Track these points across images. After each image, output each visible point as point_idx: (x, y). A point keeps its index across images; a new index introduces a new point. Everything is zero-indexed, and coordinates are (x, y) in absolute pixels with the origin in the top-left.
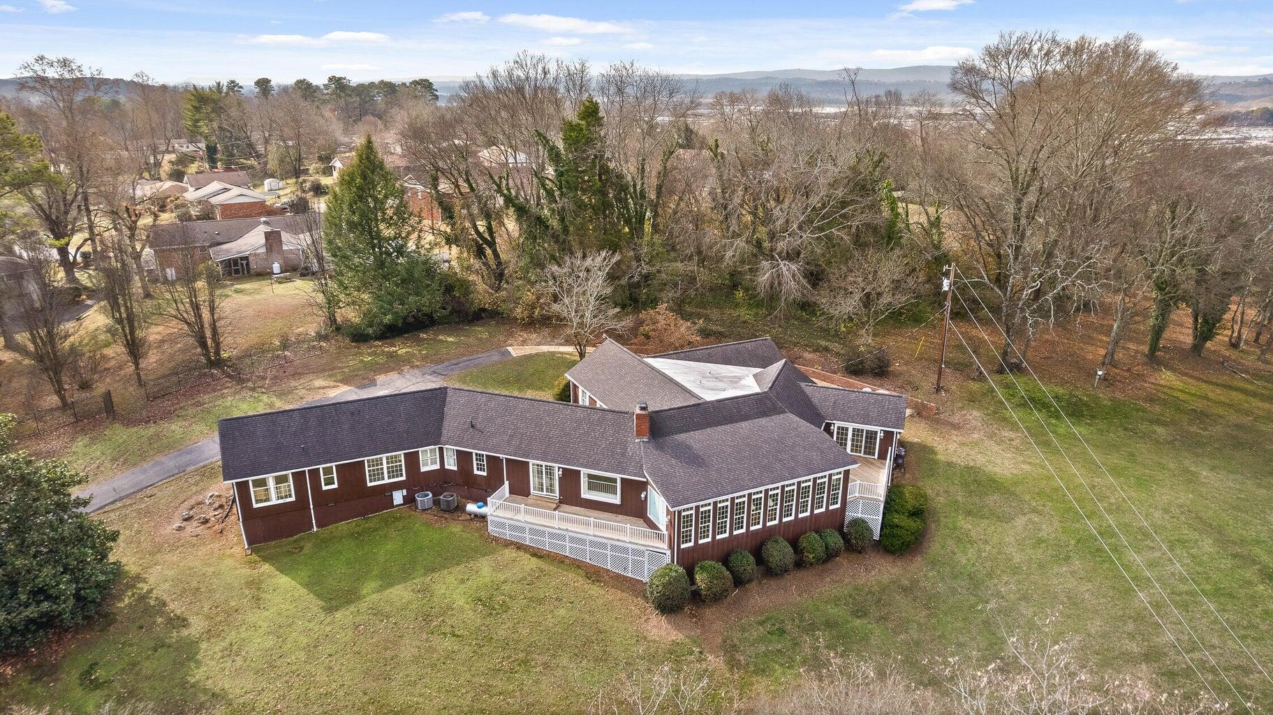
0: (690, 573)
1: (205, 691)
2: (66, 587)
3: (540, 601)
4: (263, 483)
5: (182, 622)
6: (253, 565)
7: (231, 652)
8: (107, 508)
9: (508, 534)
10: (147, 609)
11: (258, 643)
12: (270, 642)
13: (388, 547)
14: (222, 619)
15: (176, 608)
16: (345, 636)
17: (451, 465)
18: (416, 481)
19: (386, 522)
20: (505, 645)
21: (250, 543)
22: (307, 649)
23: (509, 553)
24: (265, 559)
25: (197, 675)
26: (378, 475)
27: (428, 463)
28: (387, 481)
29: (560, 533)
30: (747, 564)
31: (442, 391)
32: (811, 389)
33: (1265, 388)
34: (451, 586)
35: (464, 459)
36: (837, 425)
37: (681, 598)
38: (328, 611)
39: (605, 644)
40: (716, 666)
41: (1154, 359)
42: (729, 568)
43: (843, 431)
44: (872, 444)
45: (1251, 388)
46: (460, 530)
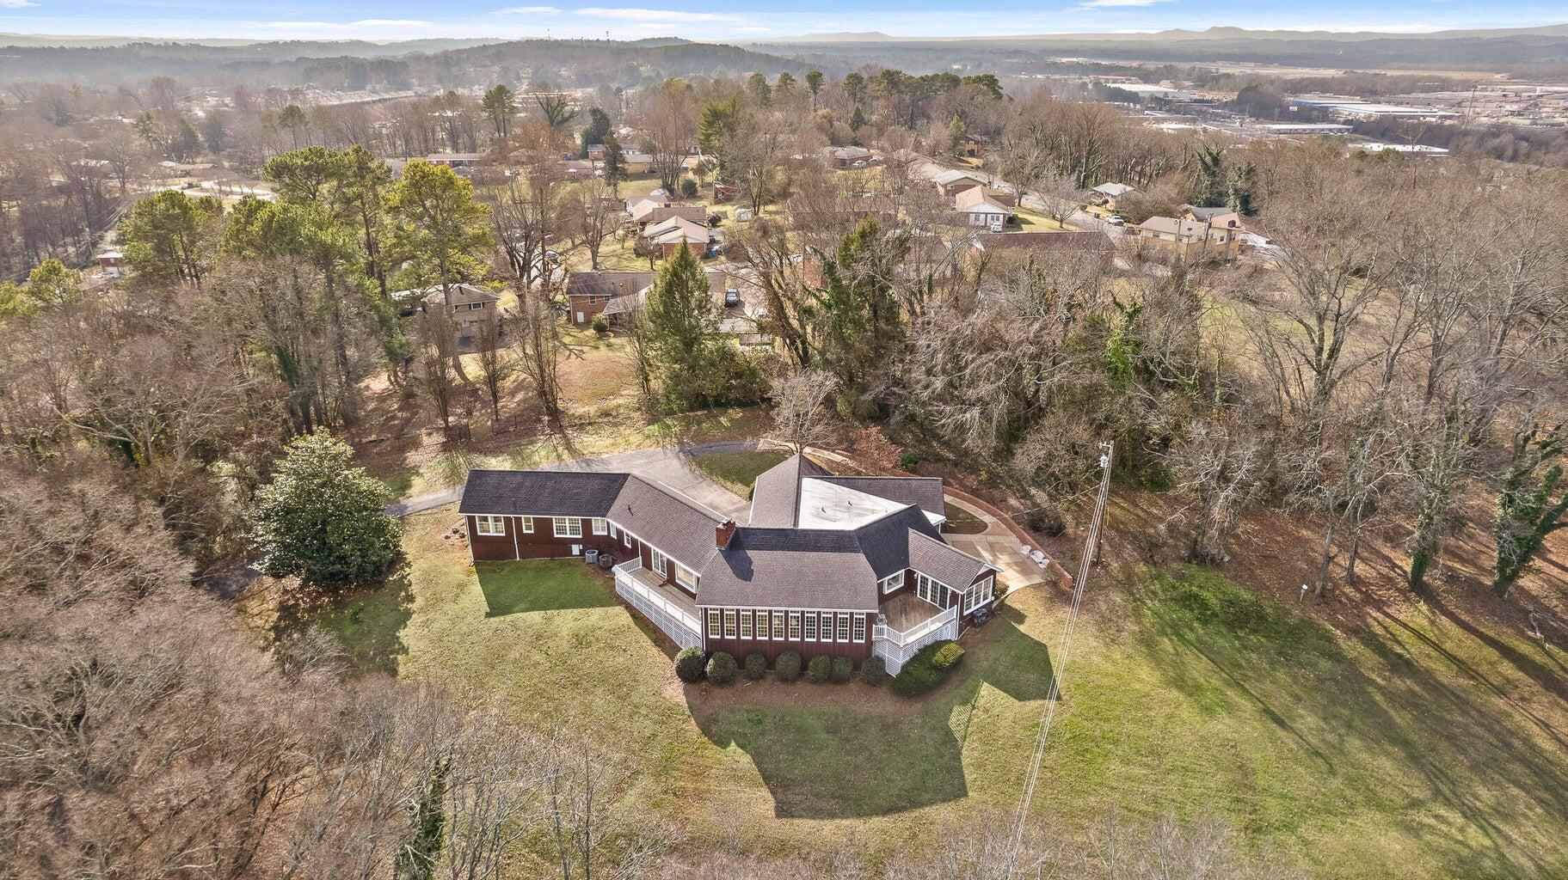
0: (708, 656)
1: (400, 643)
2: (356, 559)
3: (612, 648)
4: (485, 519)
5: (411, 599)
6: (469, 574)
7: (425, 624)
8: (423, 513)
9: (625, 596)
10: (401, 586)
11: (442, 622)
12: (447, 625)
13: (550, 585)
14: (435, 602)
15: (415, 589)
16: (487, 634)
17: (613, 535)
18: (589, 541)
19: (562, 565)
20: (571, 669)
21: (475, 558)
22: (462, 635)
23: (619, 609)
25: (401, 634)
26: (562, 530)
27: (598, 529)
28: (568, 536)
29: (650, 605)
30: (754, 663)
31: (625, 476)
32: (914, 537)
33: (1548, 654)
34: (567, 621)
35: (620, 533)
36: (919, 574)
37: (691, 672)
38: (488, 615)
39: (632, 689)
40: (692, 728)
41: (1417, 587)
42: (741, 664)
43: (924, 580)
44: (945, 598)
45: (1525, 648)
46: (598, 582)
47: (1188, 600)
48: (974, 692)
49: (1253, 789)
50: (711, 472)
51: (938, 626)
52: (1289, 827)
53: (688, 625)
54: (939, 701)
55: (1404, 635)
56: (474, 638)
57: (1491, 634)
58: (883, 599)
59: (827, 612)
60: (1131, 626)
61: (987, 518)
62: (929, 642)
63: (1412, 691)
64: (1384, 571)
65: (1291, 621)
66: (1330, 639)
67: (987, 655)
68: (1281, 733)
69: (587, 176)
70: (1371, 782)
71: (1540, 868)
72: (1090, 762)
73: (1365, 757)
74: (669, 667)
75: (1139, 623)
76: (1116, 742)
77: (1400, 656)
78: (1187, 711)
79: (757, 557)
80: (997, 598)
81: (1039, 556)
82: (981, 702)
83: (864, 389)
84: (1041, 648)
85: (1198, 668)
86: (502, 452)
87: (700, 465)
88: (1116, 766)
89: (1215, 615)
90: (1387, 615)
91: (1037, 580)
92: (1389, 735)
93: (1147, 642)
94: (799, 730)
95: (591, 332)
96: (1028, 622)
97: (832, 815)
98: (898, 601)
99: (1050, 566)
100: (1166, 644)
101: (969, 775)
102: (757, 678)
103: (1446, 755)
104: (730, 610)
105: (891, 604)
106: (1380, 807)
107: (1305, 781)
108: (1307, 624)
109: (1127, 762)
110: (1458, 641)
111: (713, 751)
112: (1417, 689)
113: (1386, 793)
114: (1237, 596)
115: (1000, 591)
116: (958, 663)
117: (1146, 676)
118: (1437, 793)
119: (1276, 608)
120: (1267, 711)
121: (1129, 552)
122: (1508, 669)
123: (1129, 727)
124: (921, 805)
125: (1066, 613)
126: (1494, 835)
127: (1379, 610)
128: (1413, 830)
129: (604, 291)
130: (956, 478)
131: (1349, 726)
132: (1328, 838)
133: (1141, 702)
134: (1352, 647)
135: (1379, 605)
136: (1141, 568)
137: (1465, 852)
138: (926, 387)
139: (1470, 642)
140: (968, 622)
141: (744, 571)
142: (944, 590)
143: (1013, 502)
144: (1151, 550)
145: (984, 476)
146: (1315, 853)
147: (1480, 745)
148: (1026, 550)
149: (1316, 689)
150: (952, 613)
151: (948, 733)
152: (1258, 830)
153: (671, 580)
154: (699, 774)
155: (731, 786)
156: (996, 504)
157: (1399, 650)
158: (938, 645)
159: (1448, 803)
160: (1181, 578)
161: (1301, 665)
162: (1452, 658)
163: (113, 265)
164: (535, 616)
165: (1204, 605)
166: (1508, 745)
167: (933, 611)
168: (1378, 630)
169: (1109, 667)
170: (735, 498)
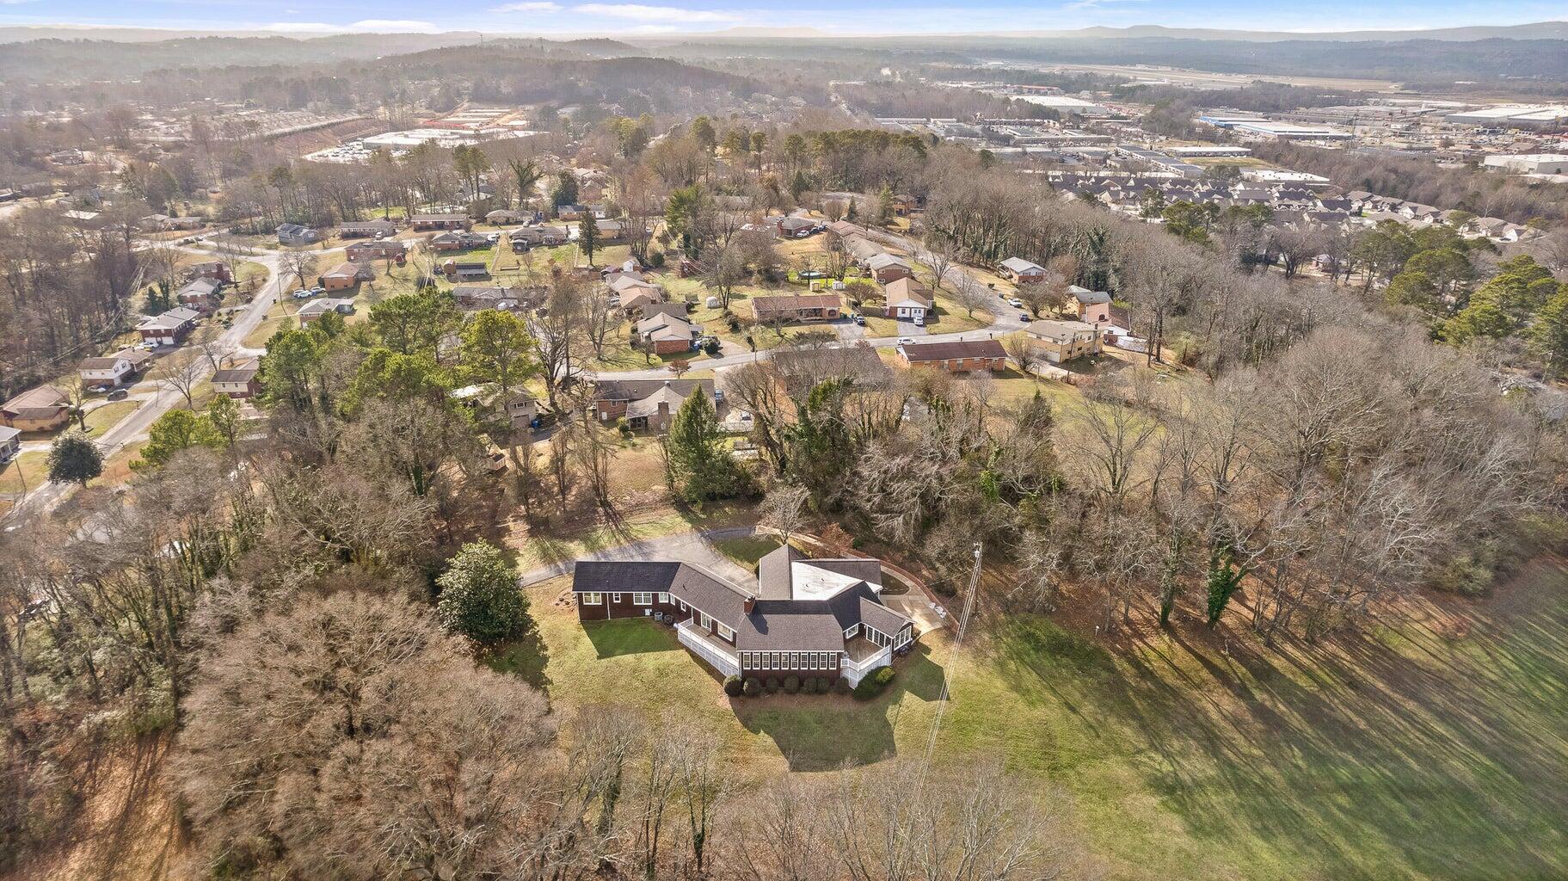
0: (744, 680)
1: (546, 677)
3: (682, 676)
4: (589, 594)
5: (545, 648)
6: (578, 630)
7: (560, 664)
9: (685, 643)
10: (536, 639)
11: (569, 664)
12: (573, 665)
13: (636, 634)
14: (562, 650)
15: (545, 641)
16: (601, 670)
17: (673, 603)
18: (656, 606)
19: (640, 622)
20: (659, 690)
21: (581, 619)
22: (586, 671)
23: (682, 652)
24: (585, 628)
25: (545, 671)
26: (639, 600)
27: (663, 599)
28: (643, 604)
29: (703, 648)
30: (772, 684)
31: (678, 564)
32: (864, 603)
33: (1229, 664)
34: (651, 661)
35: (678, 602)
36: (867, 626)
37: (734, 690)
38: (599, 658)
39: (698, 701)
40: (737, 723)
41: (1165, 625)
42: (764, 684)
43: (870, 629)
44: (883, 641)
45: (1218, 661)
46: (666, 634)
47: (1029, 637)
48: (901, 696)
49: (1054, 747)
50: (726, 554)
51: (880, 658)
52: (1071, 766)
53: (730, 663)
54: (880, 701)
55: (1152, 655)
56: (594, 673)
57: (1201, 652)
58: (846, 641)
59: (814, 652)
60: (993, 654)
61: (909, 583)
62: (873, 668)
63: (1150, 689)
64: (1147, 615)
65: (1088, 648)
66: (1109, 659)
67: (909, 674)
68: (1072, 716)
69: (563, 242)
70: (1118, 740)
71: (1193, 780)
72: (965, 735)
73: (1117, 727)
74: (721, 689)
75: (997, 652)
76: (980, 723)
77: (1147, 668)
78: (1021, 705)
79: (770, 619)
80: (914, 638)
81: (940, 610)
82: (905, 702)
83: (827, 493)
84: (940, 669)
85: (1030, 679)
86: (576, 538)
87: (717, 547)
88: (980, 737)
89: (1043, 646)
90: (1145, 643)
91: (939, 626)
92: (1135, 715)
93: (1001, 665)
94: (799, 722)
95: (615, 431)
96: (932, 653)
97: (822, 770)
98: (854, 643)
99: (947, 616)
100: (1012, 665)
101: (898, 745)
102: (772, 692)
103: (1162, 723)
104: (756, 653)
105: (851, 644)
106: (1121, 753)
107: (1083, 741)
108: (1098, 650)
109: (985, 734)
110: (1183, 658)
111: (750, 736)
112: (1153, 687)
113: (1126, 747)
114: (1058, 634)
115: (915, 634)
116: (892, 680)
117: (999, 685)
118: (1152, 745)
119: (1081, 640)
120: (1067, 703)
121: (995, 607)
122: (1205, 674)
123: (988, 715)
124: (872, 762)
125: (954, 647)
126: (1175, 764)
127: (1141, 640)
128: (1135, 765)
129: (622, 397)
130: (887, 554)
131: (1111, 710)
132: (1091, 771)
133: (995, 701)
134: (1121, 664)
135: (1141, 637)
136: (1002, 617)
137: (1159, 774)
138: (869, 500)
139: (1189, 657)
140: (897, 654)
141: (762, 628)
142: (882, 636)
143: (925, 572)
144: (1008, 607)
145: (907, 554)
146: (1083, 779)
147: (1180, 718)
148: (932, 605)
149: (1096, 689)
150: (887, 650)
151: (886, 721)
152: (1055, 769)
153: (715, 632)
154: (744, 749)
155: (764, 756)
156: (915, 573)
157: (1147, 665)
158: (879, 669)
159: (1157, 750)
160: (1027, 623)
161: (1090, 676)
162: (1176, 668)
163: (152, 336)
164: (630, 658)
165: (1037, 640)
166: (1195, 717)
167: (875, 649)
168: (1138, 653)
169: (979, 680)
170: (745, 572)
